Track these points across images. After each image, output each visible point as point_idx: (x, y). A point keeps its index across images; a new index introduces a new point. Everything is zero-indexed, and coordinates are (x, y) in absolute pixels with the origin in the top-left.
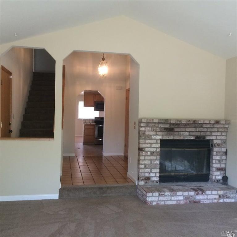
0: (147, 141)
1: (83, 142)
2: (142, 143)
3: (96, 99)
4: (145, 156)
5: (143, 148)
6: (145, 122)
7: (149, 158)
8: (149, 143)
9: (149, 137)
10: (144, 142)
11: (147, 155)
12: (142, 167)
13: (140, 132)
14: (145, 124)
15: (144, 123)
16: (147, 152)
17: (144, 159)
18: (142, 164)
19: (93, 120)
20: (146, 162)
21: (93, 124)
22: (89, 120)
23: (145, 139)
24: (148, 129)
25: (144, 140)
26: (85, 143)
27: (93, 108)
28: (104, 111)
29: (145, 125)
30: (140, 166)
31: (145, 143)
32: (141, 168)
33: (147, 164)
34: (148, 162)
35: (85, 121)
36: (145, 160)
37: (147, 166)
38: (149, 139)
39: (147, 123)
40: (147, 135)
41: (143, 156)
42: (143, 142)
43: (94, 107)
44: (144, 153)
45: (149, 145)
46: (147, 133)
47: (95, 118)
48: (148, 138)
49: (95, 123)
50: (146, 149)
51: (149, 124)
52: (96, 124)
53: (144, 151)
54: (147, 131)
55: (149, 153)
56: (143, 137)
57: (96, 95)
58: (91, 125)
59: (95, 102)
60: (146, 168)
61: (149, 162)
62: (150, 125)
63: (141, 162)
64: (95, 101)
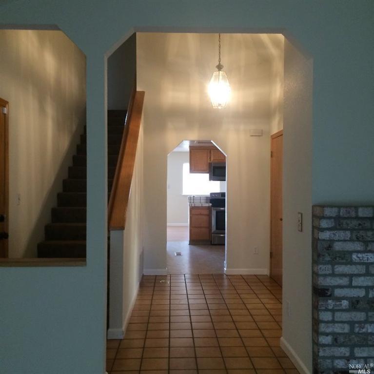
0: (340, 269)
1: (189, 239)
2: (325, 276)
3: (212, 159)
4: (333, 311)
5: (328, 290)
6: (334, 215)
7: (345, 316)
8: (345, 275)
9: (344, 257)
10: (331, 272)
11: (340, 308)
12: (326, 343)
13: (319, 245)
14: (333, 220)
15: (330, 218)
16: (339, 299)
17: (330, 319)
18: (327, 334)
19: (207, 198)
20: (338, 328)
21: (207, 205)
22: (200, 198)
23: (333, 263)
24: (341, 235)
25: (330, 266)
26: (193, 242)
27: (207, 176)
28: (225, 180)
29: (333, 224)
30: (320, 340)
31: (333, 275)
32: (324, 345)
33: (339, 334)
34: (344, 329)
35: (192, 199)
36: (333, 322)
37: (341, 339)
38: (346, 264)
39: (338, 219)
40: (339, 252)
41: (327, 310)
42: (328, 272)
43: (208, 173)
44: (330, 301)
45: (344, 281)
46: (338, 246)
47: (211, 194)
48: (342, 259)
49: (211, 204)
50: (338, 292)
51: (344, 222)
52: (212, 206)
53: (330, 296)
54: (339, 241)
55: (345, 303)
56: (328, 258)
57: (212, 152)
58: (202, 208)
59: (210, 164)
60: (336, 346)
61: (346, 329)
62: (348, 224)
63: (323, 328)
64: (211, 162)
